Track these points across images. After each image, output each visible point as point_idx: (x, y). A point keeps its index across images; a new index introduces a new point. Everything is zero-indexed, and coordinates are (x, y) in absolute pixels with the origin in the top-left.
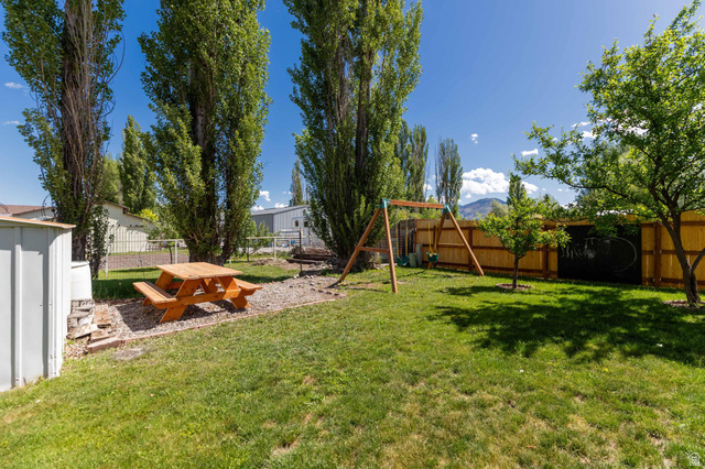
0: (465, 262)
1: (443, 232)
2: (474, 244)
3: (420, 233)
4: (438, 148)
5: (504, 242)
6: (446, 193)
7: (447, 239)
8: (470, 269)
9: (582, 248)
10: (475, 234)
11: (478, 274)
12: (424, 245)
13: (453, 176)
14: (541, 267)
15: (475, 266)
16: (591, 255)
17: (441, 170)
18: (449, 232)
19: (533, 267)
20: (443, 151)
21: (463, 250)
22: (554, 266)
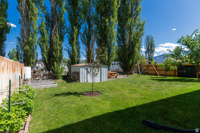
0: (155, 73)
1: (149, 67)
2: (157, 69)
3: (143, 67)
4: (145, 38)
5: (163, 69)
6: (149, 53)
7: (150, 68)
8: (156, 74)
9: (183, 70)
10: (157, 67)
11: (158, 76)
12: (144, 70)
13: (151, 47)
14: (173, 74)
15: (157, 74)
16: (185, 72)
17: (147, 46)
18: (151, 67)
19: (172, 74)
20: (147, 38)
21: (154, 71)
22: (177, 74)
